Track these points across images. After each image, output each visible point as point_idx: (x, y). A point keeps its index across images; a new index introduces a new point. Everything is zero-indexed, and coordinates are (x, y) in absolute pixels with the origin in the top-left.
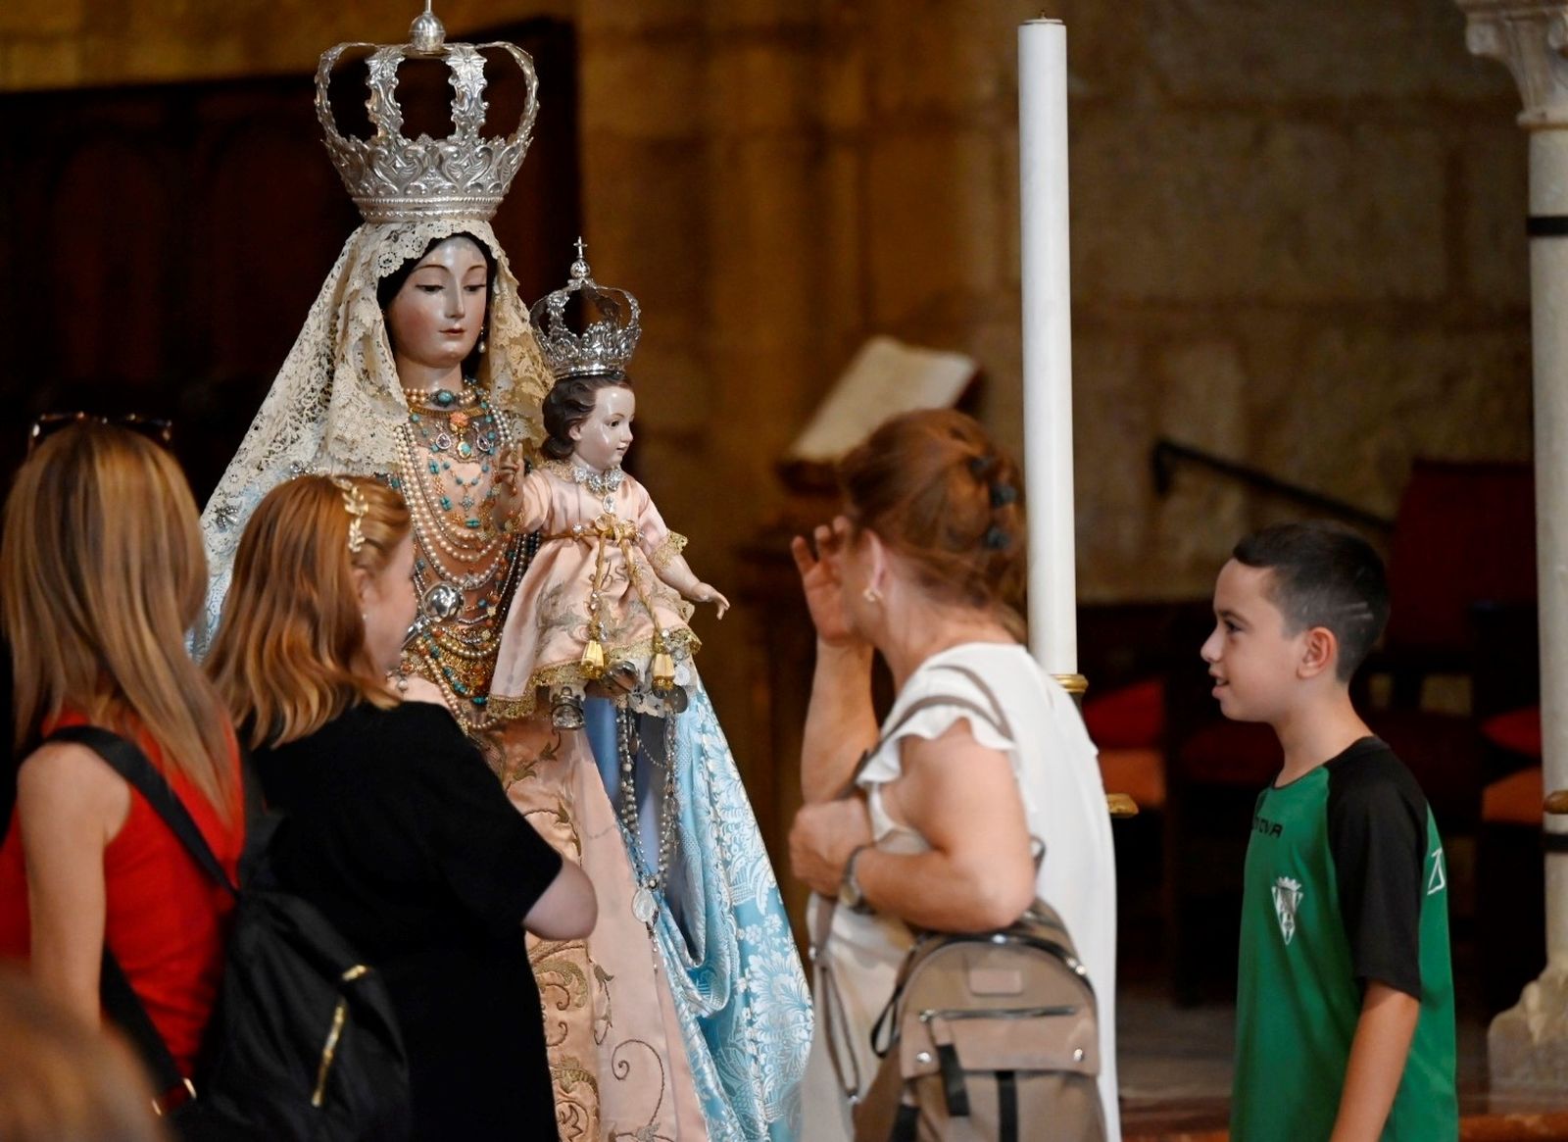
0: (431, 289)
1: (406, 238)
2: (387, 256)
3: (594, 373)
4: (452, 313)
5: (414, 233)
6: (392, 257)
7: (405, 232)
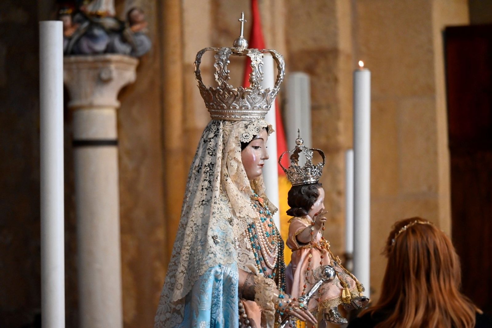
0: (256, 148)
1: (251, 126)
2: (245, 134)
3: (312, 183)
4: (263, 157)
5: (254, 125)
6: (248, 135)
7: (249, 124)
